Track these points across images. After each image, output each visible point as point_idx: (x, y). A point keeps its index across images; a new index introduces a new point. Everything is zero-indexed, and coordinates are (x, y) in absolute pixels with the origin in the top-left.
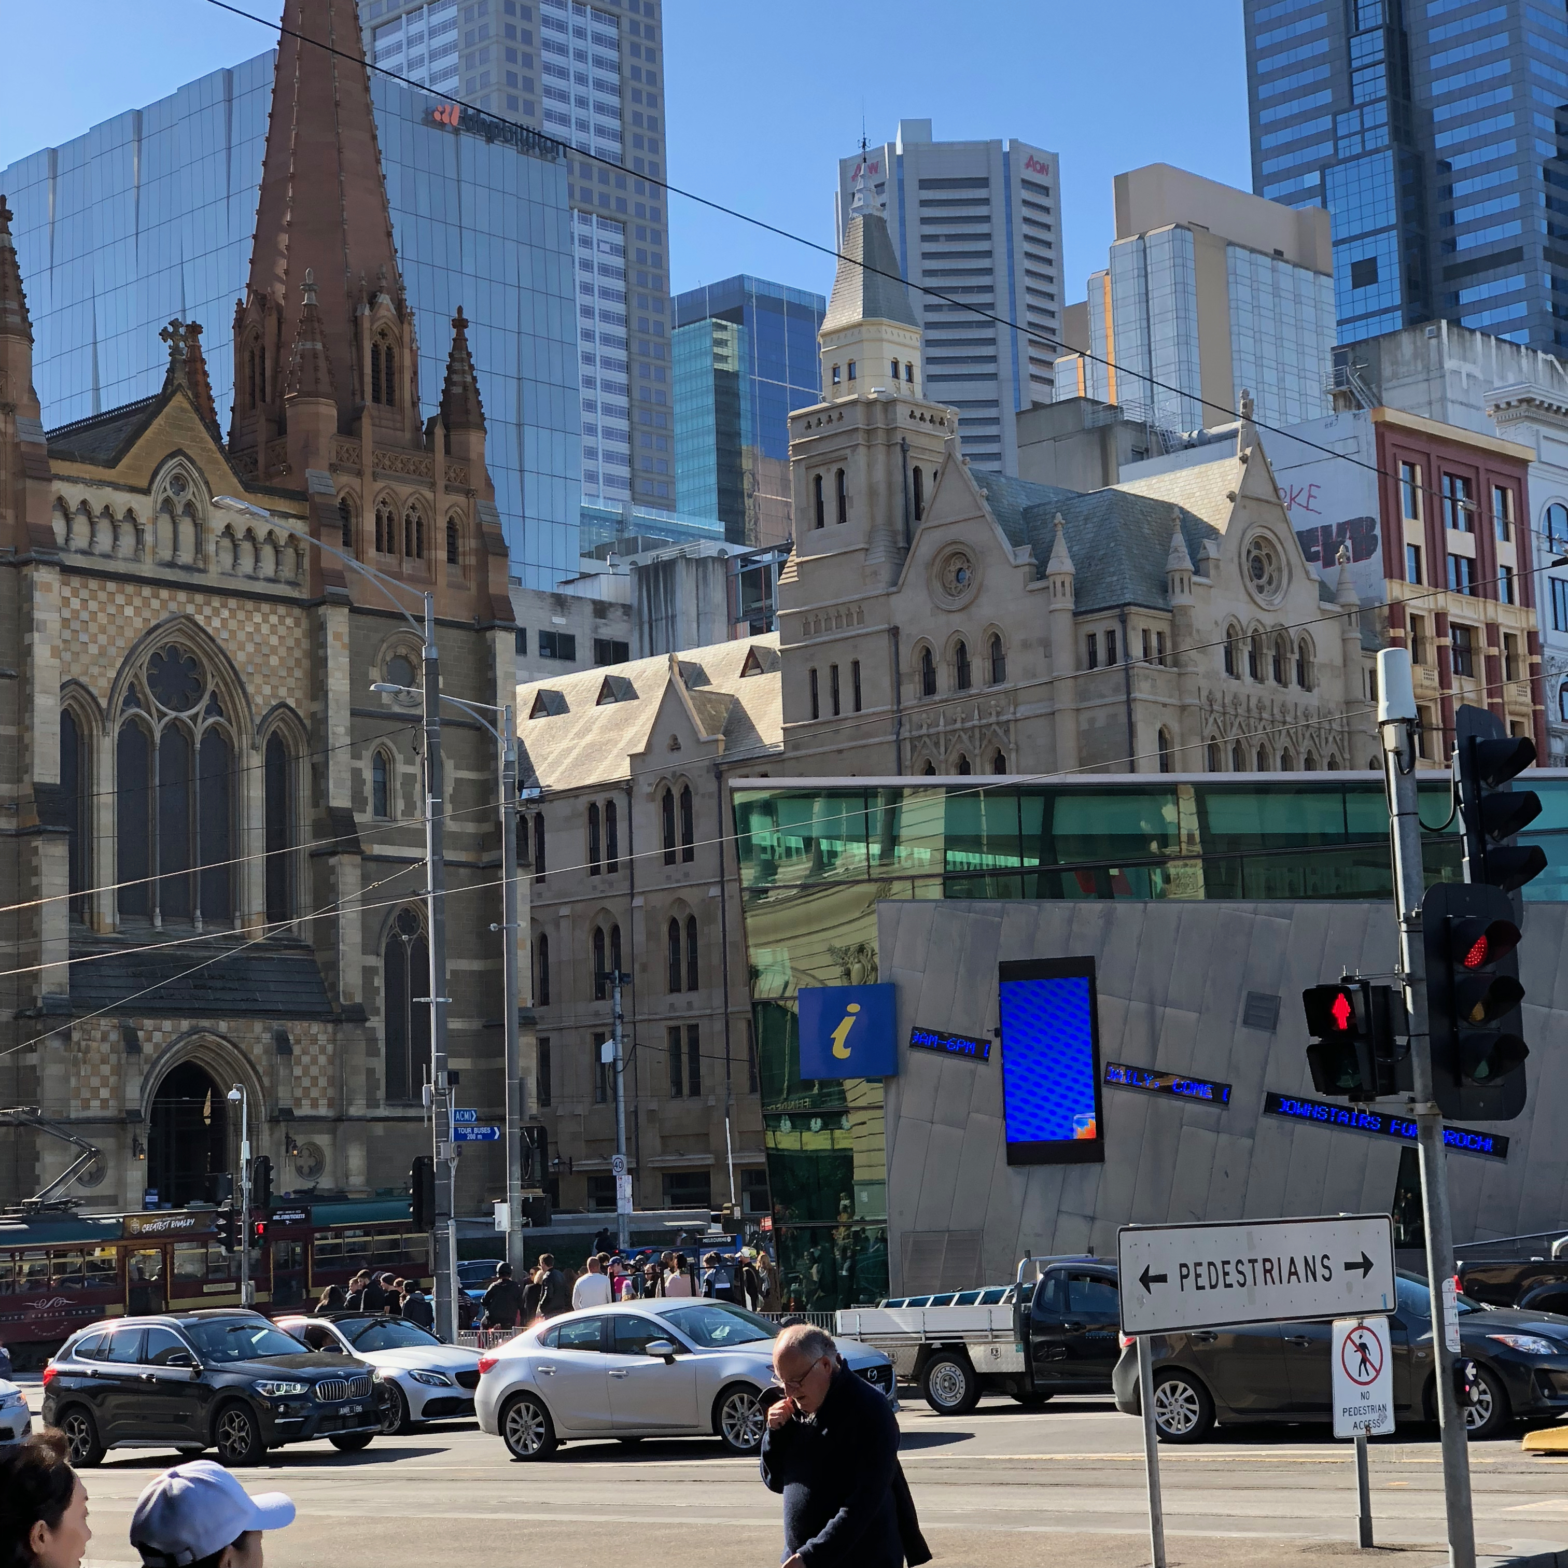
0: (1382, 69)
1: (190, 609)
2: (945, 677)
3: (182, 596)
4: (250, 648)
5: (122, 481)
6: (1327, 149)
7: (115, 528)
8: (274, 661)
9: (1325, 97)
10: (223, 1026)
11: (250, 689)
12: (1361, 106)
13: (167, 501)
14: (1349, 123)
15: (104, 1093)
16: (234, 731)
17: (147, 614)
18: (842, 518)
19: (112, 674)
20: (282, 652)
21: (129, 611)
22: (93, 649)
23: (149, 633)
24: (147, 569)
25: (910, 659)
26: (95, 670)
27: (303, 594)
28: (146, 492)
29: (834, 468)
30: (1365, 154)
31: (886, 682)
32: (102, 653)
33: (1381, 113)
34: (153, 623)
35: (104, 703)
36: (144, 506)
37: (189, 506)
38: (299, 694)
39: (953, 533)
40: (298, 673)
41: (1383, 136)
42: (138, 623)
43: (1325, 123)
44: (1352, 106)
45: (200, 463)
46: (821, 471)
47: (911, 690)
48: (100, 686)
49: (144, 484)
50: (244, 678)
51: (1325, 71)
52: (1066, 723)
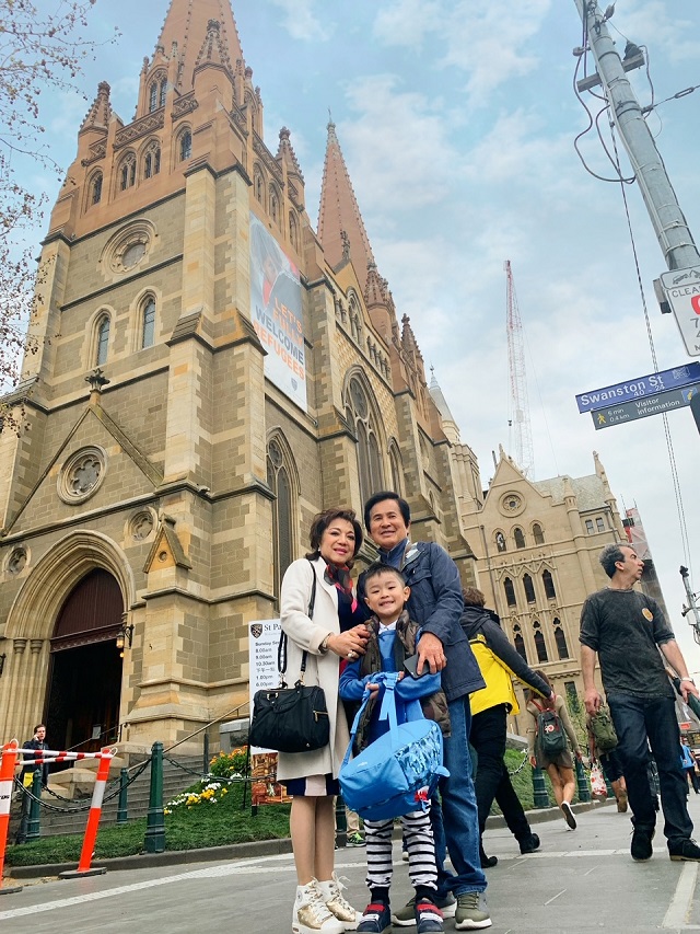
1: (363, 366)
2: (511, 544)
3: (361, 358)
4: (381, 401)
5: (338, 284)
8: (388, 413)
11: (384, 421)
13: (350, 310)
16: (378, 441)
17: (351, 356)
19: (343, 377)
20: (390, 411)
21: (345, 349)
23: (351, 366)
24: (349, 333)
25: (490, 537)
27: (391, 388)
28: (346, 296)
34: (352, 362)
36: (345, 302)
38: (397, 436)
39: (509, 488)
40: (395, 425)
42: (348, 358)
45: (360, 301)
47: (494, 550)
49: (344, 291)
50: (382, 414)
52: (584, 556)
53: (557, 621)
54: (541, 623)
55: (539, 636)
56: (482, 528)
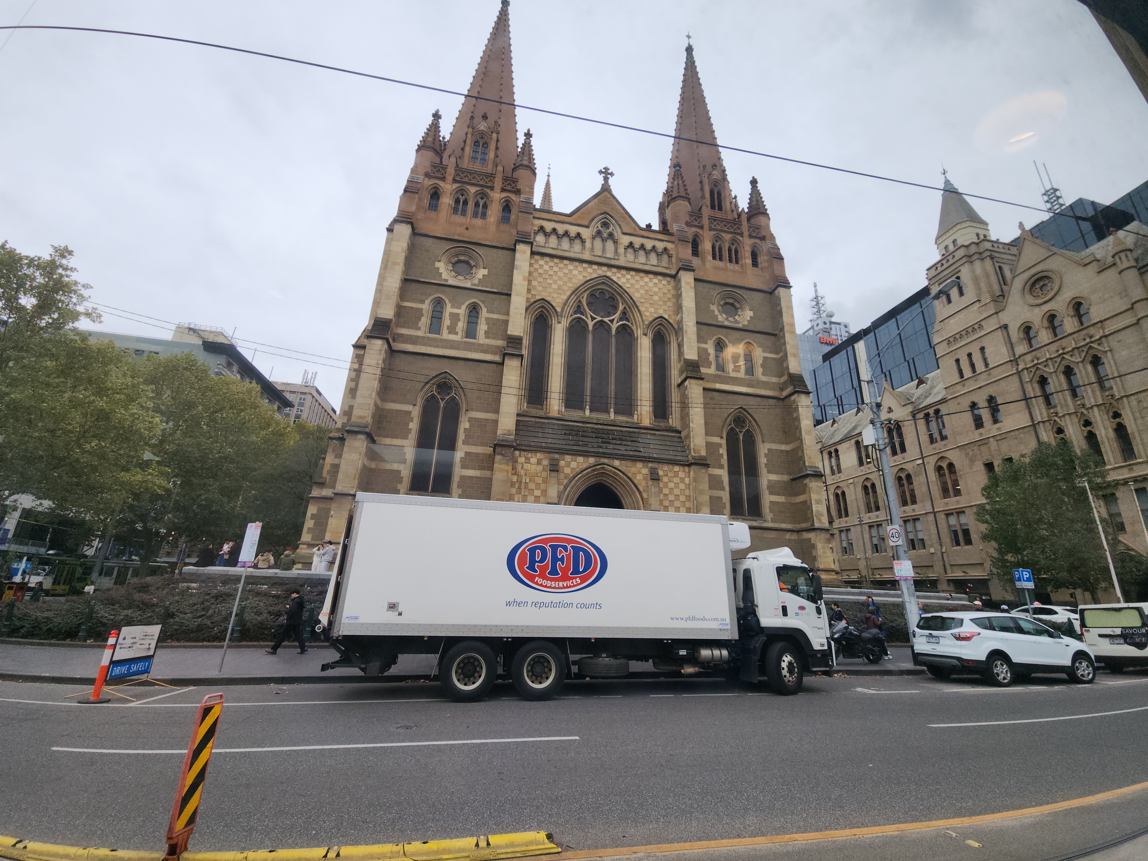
1: (609, 274)
2: (1044, 334)
3: (605, 269)
4: (642, 292)
5: (574, 222)
7: (571, 240)
8: (656, 298)
10: (617, 463)
11: (642, 309)
13: (599, 233)
15: (537, 493)
16: (634, 328)
17: (585, 274)
18: (962, 294)
19: (565, 297)
20: (661, 295)
21: (575, 272)
22: (555, 286)
23: (586, 282)
24: (586, 256)
25: (1017, 335)
26: (555, 295)
27: (671, 272)
28: (587, 227)
31: (1005, 350)
32: (559, 287)
34: (588, 278)
35: (559, 310)
36: (586, 233)
37: (611, 234)
38: (670, 313)
39: (1036, 270)
40: (669, 304)
42: (580, 277)
45: (616, 218)
47: (1021, 349)
48: (558, 301)
49: (586, 223)
50: (638, 304)
53: (1117, 415)
54: (1093, 420)
55: (1091, 438)
56: (1005, 327)
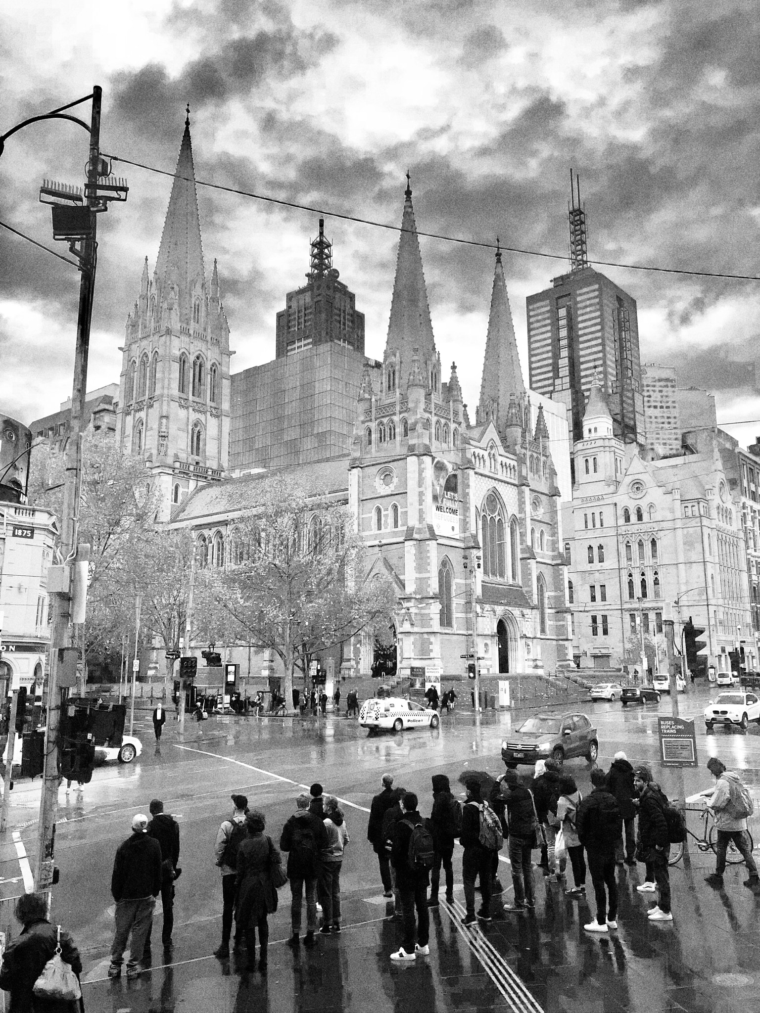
0: (567, 368)
1: (495, 485)
2: (634, 518)
3: (493, 481)
4: (507, 497)
5: (482, 447)
6: (551, 388)
7: (479, 459)
8: (512, 501)
9: (551, 375)
10: (510, 609)
11: (507, 509)
12: (562, 378)
13: (490, 453)
14: (558, 381)
15: (488, 627)
16: (504, 521)
17: (487, 486)
18: (595, 471)
19: (482, 502)
20: (514, 499)
21: (484, 485)
23: (487, 491)
24: (486, 473)
25: (621, 512)
26: (479, 501)
27: (516, 482)
28: (486, 450)
29: (593, 457)
30: (563, 390)
31: (613, 519)
32: (479, 495)
33: (567, 380)
34: (488, 488)
35: (480, 510)
36: (486, 454)
37: (494, 455)
38: (518, 512)
39: (637, 477)
40: (519, 506)
41: (568, 385)
42: (485, 488)
43: (551, 381)
44: (558, 377)
45: (496, 443)
46: (588, 458)
47: (621, 521)
48: (480, 506)
49: (485, 447)
50: (506, 506)
51: (550, 368)
52: (679, 532)
53: (656, 573)
54: (646, 573)
55: (643, 582)
56: (616, 504)
